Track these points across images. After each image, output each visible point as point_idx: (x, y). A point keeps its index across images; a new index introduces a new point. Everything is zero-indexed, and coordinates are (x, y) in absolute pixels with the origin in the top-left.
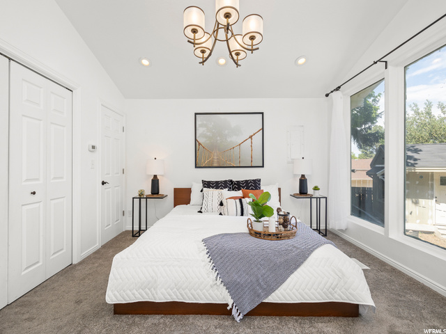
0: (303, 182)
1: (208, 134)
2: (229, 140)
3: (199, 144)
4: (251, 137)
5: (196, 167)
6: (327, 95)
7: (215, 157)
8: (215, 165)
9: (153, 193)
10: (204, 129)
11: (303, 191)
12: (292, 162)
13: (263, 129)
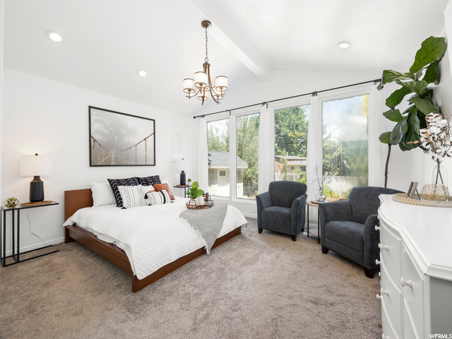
0: (183, 176)
1: (105, 131)
2: (126, 140)
3: (95, 141)
4: (145, 139)
5: (91, 166)
6: (195, 117)
7: (113, 156)
8: (113, 163)
9: (32, 200)
10: (100, 125)
11: (183, 183)
12: (175, 161)
13: (154, 133)
